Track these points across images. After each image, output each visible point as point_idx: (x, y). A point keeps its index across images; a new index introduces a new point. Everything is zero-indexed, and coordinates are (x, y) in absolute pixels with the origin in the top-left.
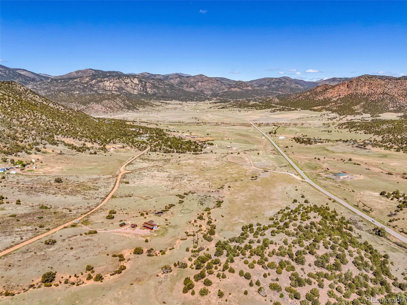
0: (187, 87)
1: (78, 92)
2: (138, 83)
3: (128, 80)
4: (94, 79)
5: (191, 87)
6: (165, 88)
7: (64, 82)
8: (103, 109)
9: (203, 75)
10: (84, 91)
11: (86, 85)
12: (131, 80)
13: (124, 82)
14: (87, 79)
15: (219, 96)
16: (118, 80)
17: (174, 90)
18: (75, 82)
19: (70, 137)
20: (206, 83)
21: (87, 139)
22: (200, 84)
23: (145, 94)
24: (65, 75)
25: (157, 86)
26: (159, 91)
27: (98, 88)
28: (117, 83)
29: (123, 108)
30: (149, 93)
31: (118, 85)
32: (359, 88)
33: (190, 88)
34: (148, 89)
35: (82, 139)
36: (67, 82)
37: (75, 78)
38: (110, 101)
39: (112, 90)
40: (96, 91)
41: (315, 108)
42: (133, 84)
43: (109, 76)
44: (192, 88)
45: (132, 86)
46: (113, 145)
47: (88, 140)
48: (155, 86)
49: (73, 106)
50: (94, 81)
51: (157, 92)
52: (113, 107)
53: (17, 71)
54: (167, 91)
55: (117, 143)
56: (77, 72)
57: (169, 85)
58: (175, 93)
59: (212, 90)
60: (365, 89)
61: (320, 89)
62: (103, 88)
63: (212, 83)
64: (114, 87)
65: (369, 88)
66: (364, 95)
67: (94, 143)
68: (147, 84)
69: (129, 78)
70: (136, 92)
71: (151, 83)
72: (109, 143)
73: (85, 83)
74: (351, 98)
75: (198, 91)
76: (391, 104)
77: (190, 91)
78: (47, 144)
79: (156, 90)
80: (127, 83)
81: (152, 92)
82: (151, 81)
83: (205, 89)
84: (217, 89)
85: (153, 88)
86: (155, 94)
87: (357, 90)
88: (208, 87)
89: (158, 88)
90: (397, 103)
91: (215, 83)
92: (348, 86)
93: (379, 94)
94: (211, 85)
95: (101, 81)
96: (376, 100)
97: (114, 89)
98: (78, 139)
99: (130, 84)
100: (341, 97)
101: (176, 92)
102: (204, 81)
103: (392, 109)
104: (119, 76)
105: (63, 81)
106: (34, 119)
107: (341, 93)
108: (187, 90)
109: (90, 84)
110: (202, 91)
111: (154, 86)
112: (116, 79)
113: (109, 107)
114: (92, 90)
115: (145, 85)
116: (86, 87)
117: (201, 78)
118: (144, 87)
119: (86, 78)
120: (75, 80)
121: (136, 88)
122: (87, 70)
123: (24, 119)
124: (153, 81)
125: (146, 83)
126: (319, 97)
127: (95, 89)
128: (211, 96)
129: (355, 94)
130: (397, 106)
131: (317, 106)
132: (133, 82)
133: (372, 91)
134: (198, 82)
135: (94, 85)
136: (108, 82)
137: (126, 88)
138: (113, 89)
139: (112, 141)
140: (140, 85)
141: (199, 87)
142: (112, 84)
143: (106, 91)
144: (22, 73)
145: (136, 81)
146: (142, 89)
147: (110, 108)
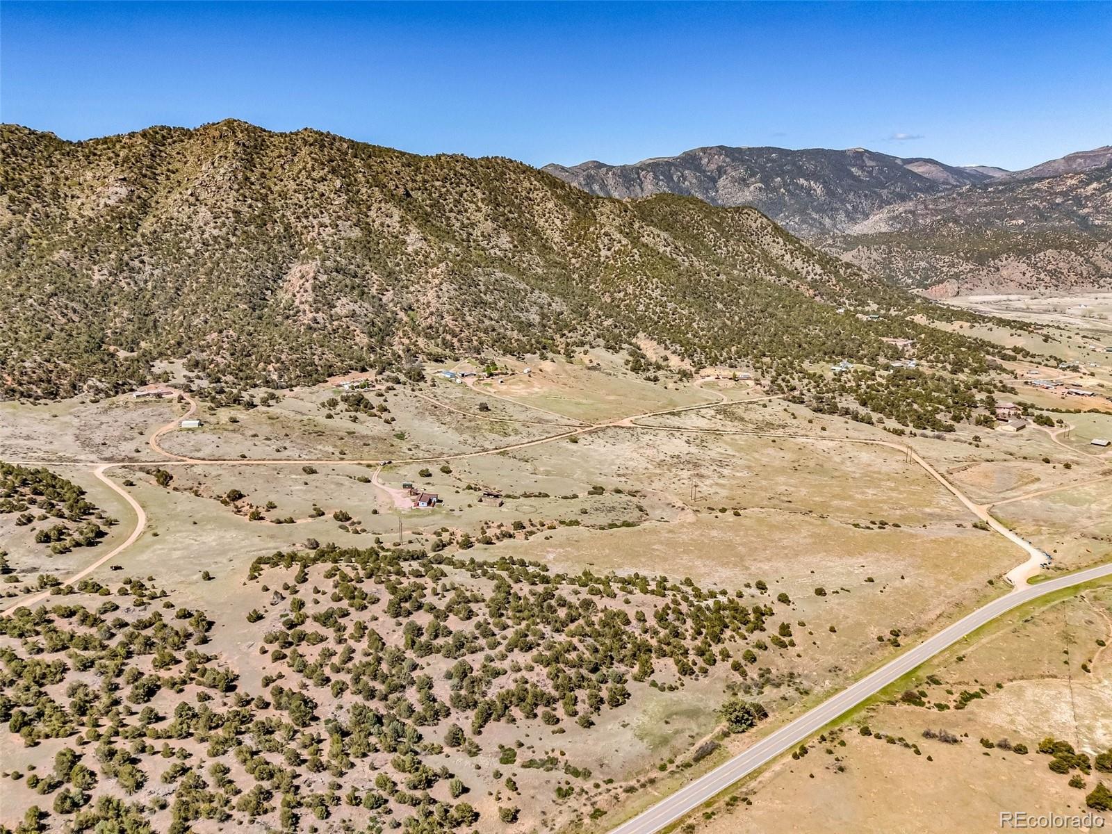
1: (1021, 221)
4: (1098, 180)
7: (1001, 191)
8: (1028, 275)
10: (1042, 216)
11: (1058, 200)
14: (1074, 181)
18: (1032, 191)
19: (655, 340)
24: (1030, 170)
29: (1102, 276)
35: (672, 348)
36: (1012, 190)
37: (1040, 179)
38: (1064, 251)
40: (1084, 219)
46: (722, 369)
47: (681, 350)
49: (941, 264)
50: (1095, 185)
52: (1065, 271)
53: (909, 167)
56: (1069, 159)
72: (719, 364)
73: (1061, 193)
98: (664, 345)
105: (1000, 188)
113: (1049, 271)
114: (1070, 214)
116: (1058, 204)
119: (1072, 178)
120: (1036, 186)
127: (1086, 211)
135: (1087, 198)
144: (919, 169)
147: (1054, 274)
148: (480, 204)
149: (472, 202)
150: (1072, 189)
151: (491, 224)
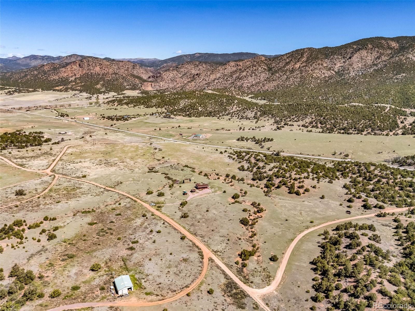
32: (92, 68)
41: (57, 88)
60: (97, 69)
61: (47, 68)
65: (101, 68)
66: (99, 75)
74: (88, 78)
76: (125, 83)
87: (91, 70)
90: (130, 82)
92: (80, 65)
93: (112, 74)
96: (111, 79)
100: (77, 76)
103: (128, 87)
107: (75, 72)
126: (53, 77)
129: (89, 73)
130: (131, 85)
131: (58, 86)
133: (105, 71)
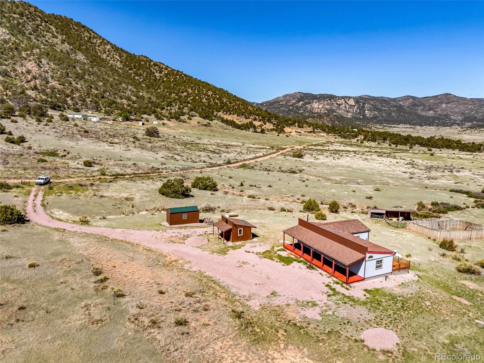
0: (423, 110)
2: (354, 104)
3: (342, 101)
4: (302, 101)
5: (430, 109)
6: (390, 110)
7: (269, 105)
9: (451, 94)
11: (291, 108)
12: (345, 101)
13: (337, 104)
14: (294, 101)
15: (476, 121)
16: (329, 101)
17: (403, 112)
18: (280, 105)
19: (233, 114)
20: (454, 104)
21: (257, 117)
22: (444, 106)
23: (362, 117)
25: (379, 109)
26: (381, 114)
27: (304, 110)
28: (328, 104)
30: (367, 116)
31: (328, 107)
33: (427, 111)
34: (366, 112)
35: (250, 117)
37: (281, 101)
38: (315, 119)
39: (320, 113)
40: (301, 114)
42: (347, 106)
43: (320, 97)
44: (431, 112)
45: (346, 107)
46: (297, 129)
47: (259, 118)
48: (377, 108)
50: (301, 103)
51: (378, 115)
54: (393, 114)
55: (304, 128)
56: (285, 96)
57: (396, 106)
58: (404, 116)
59: (463, 114)
62: (311, 111)
63: (464, 104)
64: (323, 109)
67: (267, 123)
68: (366, 105)
69: (343, 98)
70: (350, 115)
71: (371, 105)
72: (291, 126)
73: (291, 105)
75: (440, 115)
77: (428, 115)
78: (195, 116)
79: (376, 113)
80: (340, 105)
81: (371, 114)
82: (372, 102)
83: (451, 112)
84: (473, 112)
85: (373, 110)
86: (375, 117)
88: (456, 110)
89: (379, 110)
91: (470, 105)
94: (462, 107)
95: (309, 103)
97: (324, 111)
98: (244, 116)
99: (343, 105)
101: (406, 115)
102: (451, 102)
104: (331, 97)
106: (198, 94)
108: (424, 113)
109: (296, 107)
110: (447, 116)
111: (375, 108)
112: (327, 101)
114: (297, 113)
115: (363, 107)
117: (448, 98)
118: (362, 109)
119: (292, 100)
120: (281, 103)
121: (351, 110)
122: (296, 93)
123: (185, 94)
124: (375, 102)
125: (364, 104)
127: (301, 111)
128: (461, 121)
132: (348, 104)
134: (441, 103)
135: (300, 107)
136: (317, 104)
137: (337, 111)
138: (322, 112)
139: (297, 124)
140: (356, 107)
141: (443, 110)
142: (321, 106)
143: (314, 113)
145: (352, 102)
146: (358, 111)
148: (55, 34)
149: (47, 31)
150: (294, 104)
151: (68, 46)
